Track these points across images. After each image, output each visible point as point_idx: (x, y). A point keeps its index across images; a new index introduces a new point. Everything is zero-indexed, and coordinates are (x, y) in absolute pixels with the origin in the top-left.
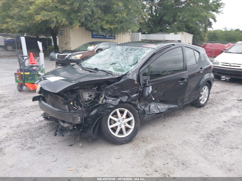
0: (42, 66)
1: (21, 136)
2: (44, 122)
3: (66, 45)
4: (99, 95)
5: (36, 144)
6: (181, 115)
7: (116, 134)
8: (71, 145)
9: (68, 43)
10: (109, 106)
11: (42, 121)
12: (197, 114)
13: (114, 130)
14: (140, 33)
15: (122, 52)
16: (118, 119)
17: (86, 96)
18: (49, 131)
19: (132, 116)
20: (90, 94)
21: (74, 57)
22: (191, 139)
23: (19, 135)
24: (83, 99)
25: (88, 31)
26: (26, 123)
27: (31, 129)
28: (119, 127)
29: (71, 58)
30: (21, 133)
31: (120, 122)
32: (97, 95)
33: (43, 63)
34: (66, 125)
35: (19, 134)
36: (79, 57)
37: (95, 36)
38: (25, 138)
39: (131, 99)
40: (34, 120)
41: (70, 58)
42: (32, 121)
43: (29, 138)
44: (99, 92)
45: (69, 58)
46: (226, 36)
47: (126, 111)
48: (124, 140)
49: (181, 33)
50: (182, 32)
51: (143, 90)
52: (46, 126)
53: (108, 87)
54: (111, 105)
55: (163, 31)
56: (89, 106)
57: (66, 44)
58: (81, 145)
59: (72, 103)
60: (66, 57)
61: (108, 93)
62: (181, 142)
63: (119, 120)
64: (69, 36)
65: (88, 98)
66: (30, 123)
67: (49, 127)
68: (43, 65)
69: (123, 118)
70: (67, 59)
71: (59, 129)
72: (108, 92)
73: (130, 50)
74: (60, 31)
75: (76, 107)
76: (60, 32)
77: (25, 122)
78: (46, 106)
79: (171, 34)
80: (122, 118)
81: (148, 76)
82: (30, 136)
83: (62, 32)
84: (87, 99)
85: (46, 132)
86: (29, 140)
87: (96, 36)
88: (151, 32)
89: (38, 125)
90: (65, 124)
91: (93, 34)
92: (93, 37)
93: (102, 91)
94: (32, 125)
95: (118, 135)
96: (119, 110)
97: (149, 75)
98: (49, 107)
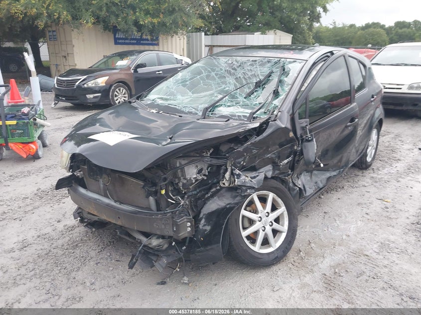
0: (39, 105)
1: (38, 271)
2: (77, 230)
3: (64, 59)
4: (219, 167)
5: (80, 288)
6: (343, 188)
7: (257, 248)
8: (163, 283)
9: (69, 55)
10: (246, 190)
11: (73, 228)
12: (368, 183)
13: (252, 238)
14: (203, 33)
15: (233, 69)
16: (259, 215)
17: (192, 173)
18: (97, 251)
19: (281, 205)
20: (199, 167)
21: (92, 82)
22: (392, 238)
23: (31, 269)
24: (185, 179)
25: (107, 31)
26: (39, 237)
27: (55, 251)
28: (261, 231)
29: (87, 85)
30: (35, 262)
31: (263, 220)
32: (214, 168)
33: (40, 98)
34: (155, 242)
35: (31, 266)
36: (102, 83)
37: (120, 41)
38: (49, 276)
39: (279, 170)
40: (53, 227)
41: (85, 86)
42: (48, 230)
43: (60, 275)
44: (220, 162)
45: (84, 84)
46: (336, 36)
47: (271, 196)
48: (274, 258)
49: (272, 32)
50: (275, 31)
51: (302, 149)
52: (85, 238)
53: (241, 149)
54: (249, 189)
55: (241, 28)
56: (195, 192)
57: (65, 57)
58: (186, 279)
59: (163, 192)
60: (77, 83)
61: (240, 163)
62: (375, 246)
63: (260, 217)
64: (71, 41)
65: (195, 176)
66: (47, 236)
67: (92, 240)
68: (39, 102)
69: (267, 213)
70: (79, 87)
71: (140, 251)
72: (240, 160)
73: (251, 65)
74: (50, 32)
75: (173, 200)
76: (51, 34)
77: (33, 233)
78: (95, 200)
79: (255, 34)
80: (266, 211)
81: (305, 118)
82: (59, 268)
83: (54, 33)
84: (194, 178)
85: (93, 253)
86: (60, 278)
87: (123, 41)
88: (220, 31)
89: (68, 238)
90: (153, 241)
91: (117, 36)
92: (117, 42)
93: (227, 158)
94: (52, 239)
95: (260, 248)
96: (257, 196)
97: (307, 116)
98: (103, 203)
